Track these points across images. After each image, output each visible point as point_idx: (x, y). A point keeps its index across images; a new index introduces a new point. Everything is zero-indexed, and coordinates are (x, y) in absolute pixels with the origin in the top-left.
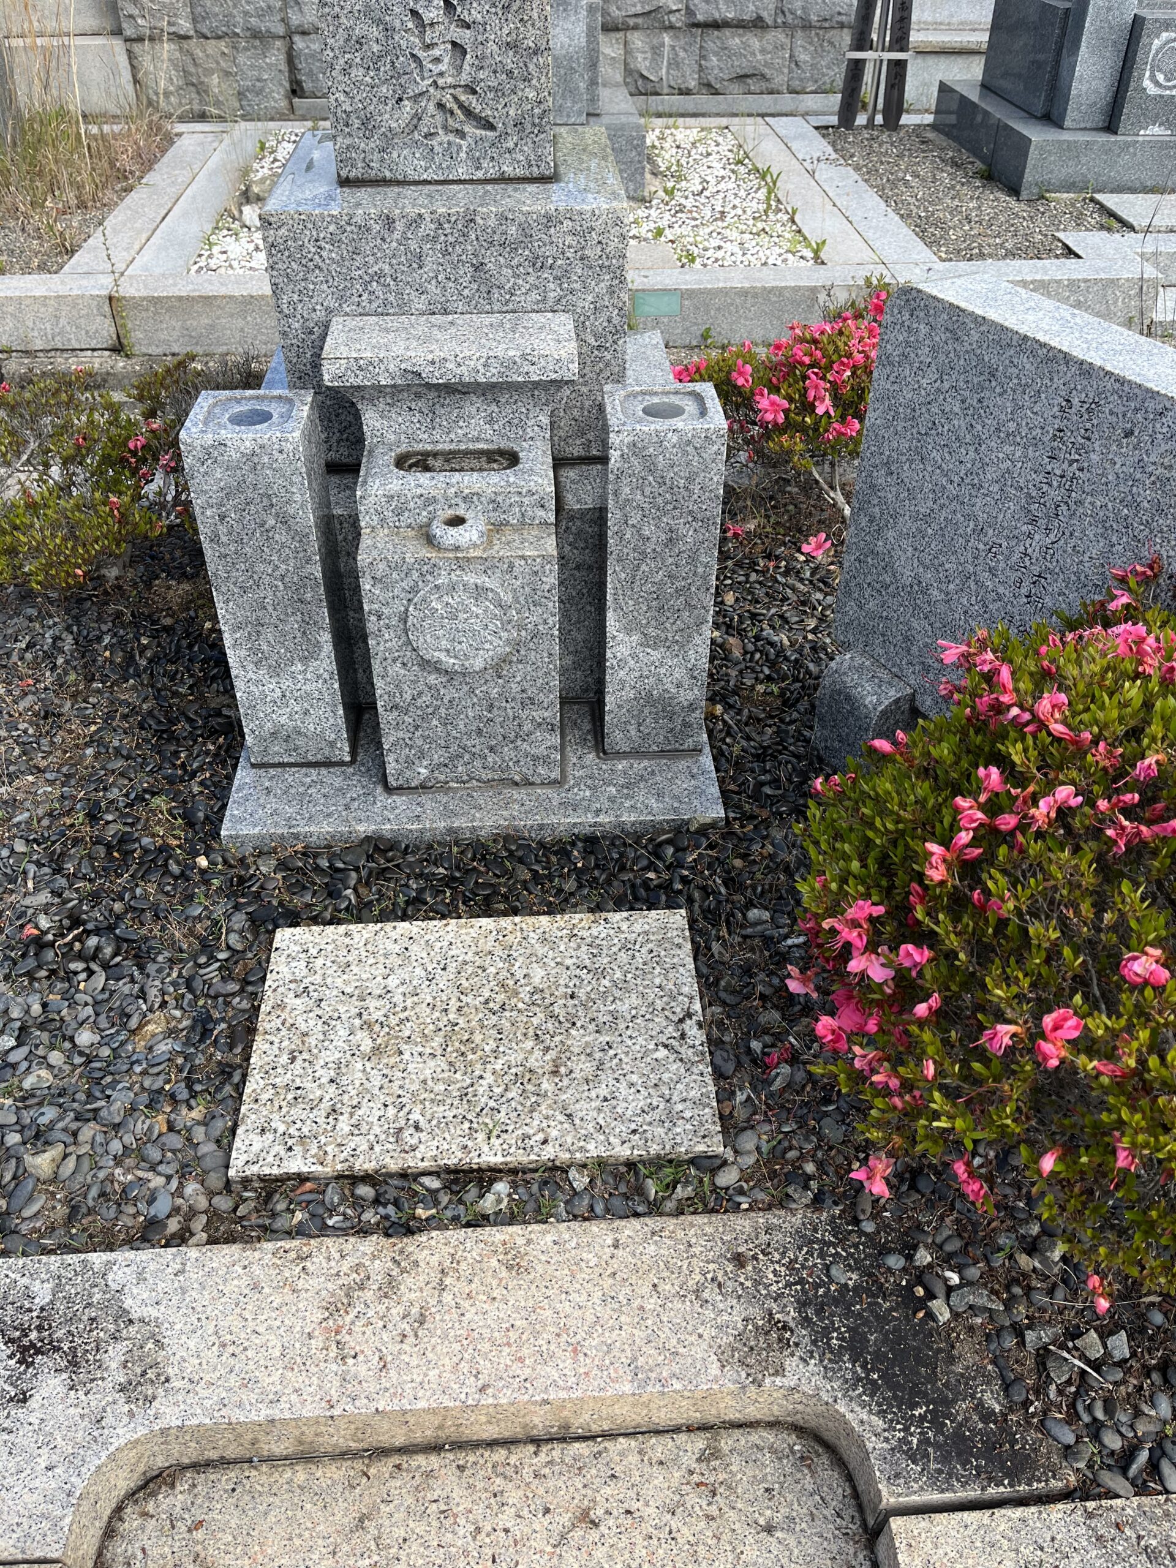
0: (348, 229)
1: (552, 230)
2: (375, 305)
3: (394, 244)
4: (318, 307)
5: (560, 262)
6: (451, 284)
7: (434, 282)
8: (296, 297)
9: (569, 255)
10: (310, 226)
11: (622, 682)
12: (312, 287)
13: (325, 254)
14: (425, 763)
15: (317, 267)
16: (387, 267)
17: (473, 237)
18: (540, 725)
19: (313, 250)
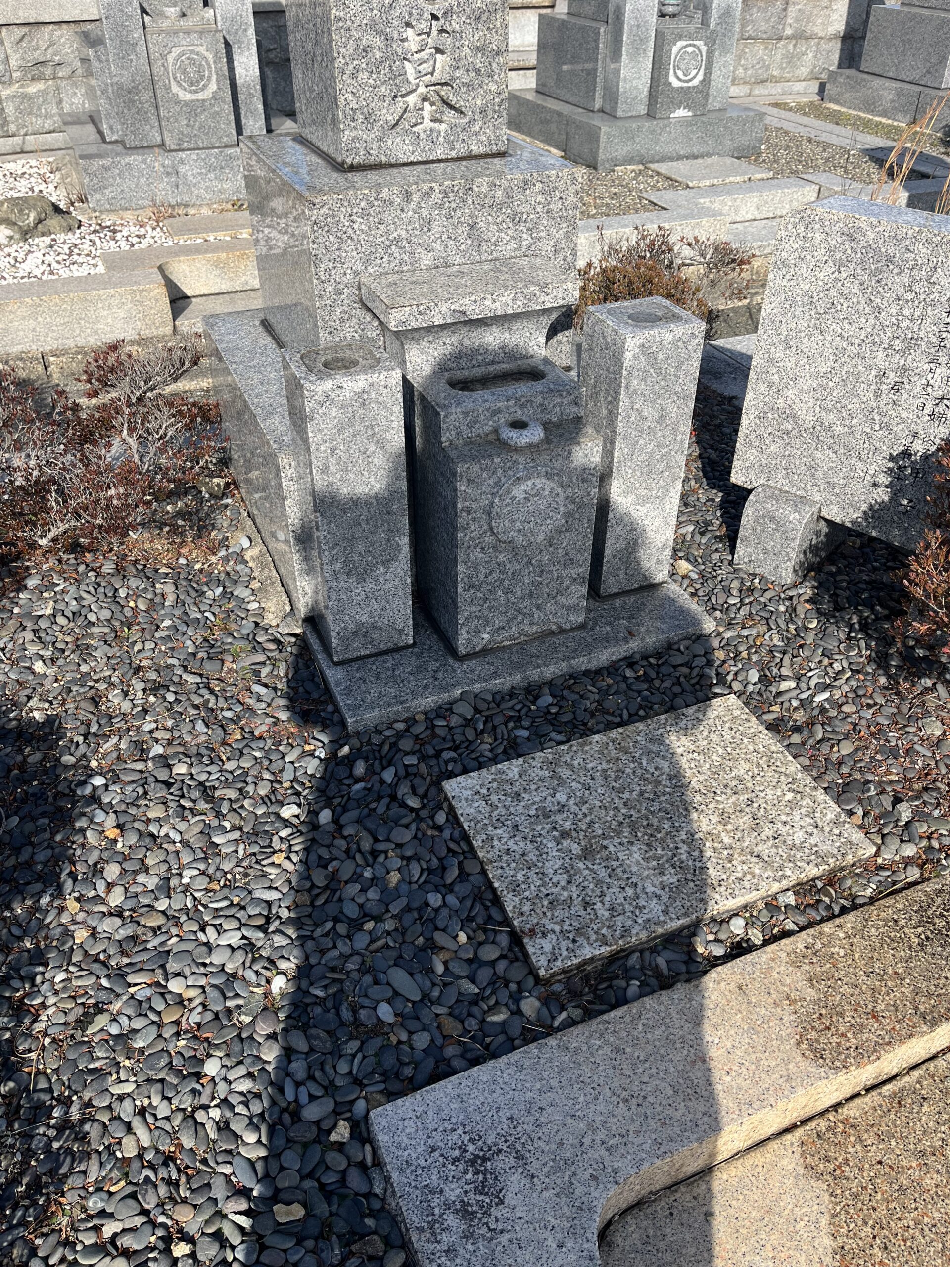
0: (376, 203)
1: (528, 191)
2: (393, 265)
3: (411, 213)
4: (349, 271)
5: (532, 216)
6: (452, 242)
7: (439, 241)
8: (331, 265)
9: (539, 210)
10: (346, 204)
11: (618, 537)
12: (344, 255)
13: (356, 226)
14: (488, 629)
15: (350, 237)
16: (403, 233)
17: (470, 202)
18: (575, 579)
19: (347, 224)
